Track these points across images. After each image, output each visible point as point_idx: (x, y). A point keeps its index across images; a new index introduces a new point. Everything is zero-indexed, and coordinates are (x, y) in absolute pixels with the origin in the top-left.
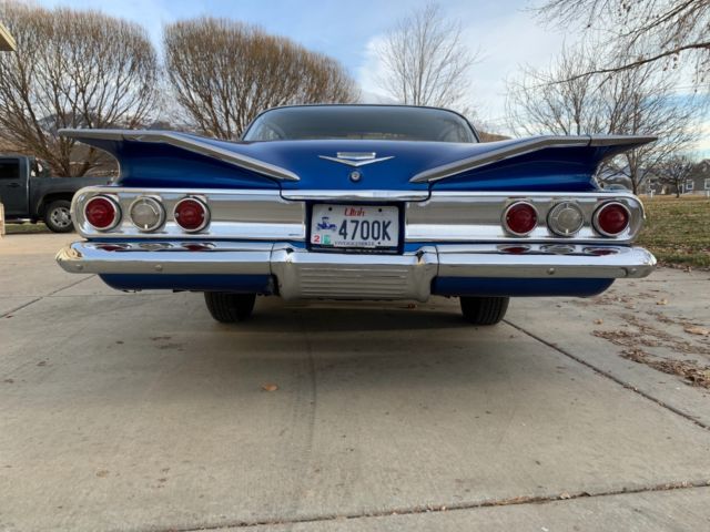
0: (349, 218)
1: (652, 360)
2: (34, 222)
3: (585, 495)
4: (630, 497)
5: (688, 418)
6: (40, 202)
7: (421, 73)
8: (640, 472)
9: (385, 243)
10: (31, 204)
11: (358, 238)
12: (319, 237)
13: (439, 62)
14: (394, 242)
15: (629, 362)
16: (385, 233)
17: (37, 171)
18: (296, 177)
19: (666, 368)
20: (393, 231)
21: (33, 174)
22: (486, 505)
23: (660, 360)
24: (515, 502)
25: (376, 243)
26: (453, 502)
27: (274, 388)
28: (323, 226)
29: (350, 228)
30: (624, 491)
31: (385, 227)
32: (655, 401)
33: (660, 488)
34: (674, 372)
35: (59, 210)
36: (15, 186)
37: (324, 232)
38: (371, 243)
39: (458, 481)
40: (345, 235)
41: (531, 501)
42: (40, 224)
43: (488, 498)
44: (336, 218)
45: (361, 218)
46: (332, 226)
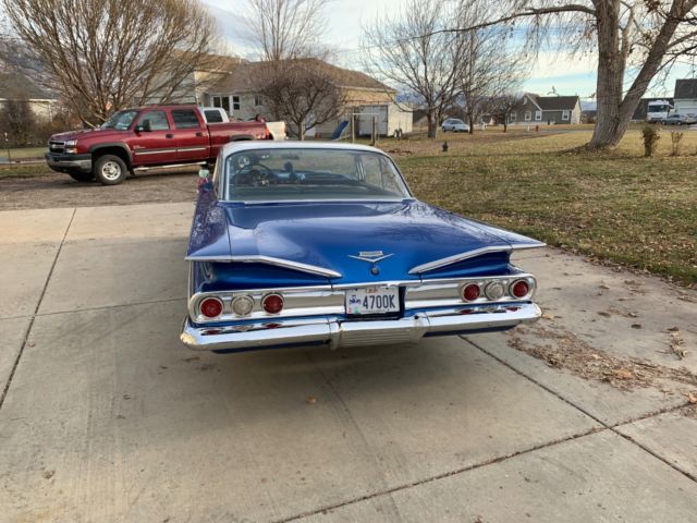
0: (368, 295)
1: (527, 347)
3: (518, 453)
4: (538, 452)
5: (554, 394)
8: (539, 435)
9: (392, 310)
11: (375, 308)
12: (352, 308)
14: (397, 309)
15: (514, 350)
16: (391, 303)
18: (339, 275)
19: (536, 354)
20: (396, 301)
22: (475, 467)
23: (532, 347)
24: (487, 463)
25: (386, 310)
26: (459, 468)
27: (314, 401)
28: (353, 301)
29: (370, 301)
30: (535, 449)
31: (391, 299)
32: (536, 382)
33: (550, 444)
34: (541, 357)
38: (383, 310)
39: (456, 455)
40: (367, 306)
41: (495, 461)
43: (475, 463)
44: (361, 295)
45: (376, 295)
46: (358, 301)
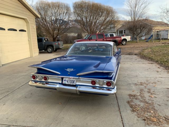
0: (69, 79)
1: (132, 103)
2: (45, 51)
6: (46, 47)
7: (136, 7)
9: (74, 84)
10: (44, 47)
11: (70, 83)
12: (64, 82)
13: (141, 4)
16: (74, 82)
17: (45, 40)
18: (60, 74)
21: (45, 41)
23: (134, 104)
29: (69, 81)
31: (74, 81)
35: (49, 49)
36: (41, 44)
37: (65, 81)
38: (72, 84)
40: (68, 82)
42: (46, 51)
44: (67, 79)
45: (70, 80)
46: (66, 81)
